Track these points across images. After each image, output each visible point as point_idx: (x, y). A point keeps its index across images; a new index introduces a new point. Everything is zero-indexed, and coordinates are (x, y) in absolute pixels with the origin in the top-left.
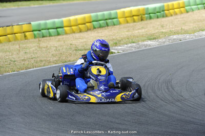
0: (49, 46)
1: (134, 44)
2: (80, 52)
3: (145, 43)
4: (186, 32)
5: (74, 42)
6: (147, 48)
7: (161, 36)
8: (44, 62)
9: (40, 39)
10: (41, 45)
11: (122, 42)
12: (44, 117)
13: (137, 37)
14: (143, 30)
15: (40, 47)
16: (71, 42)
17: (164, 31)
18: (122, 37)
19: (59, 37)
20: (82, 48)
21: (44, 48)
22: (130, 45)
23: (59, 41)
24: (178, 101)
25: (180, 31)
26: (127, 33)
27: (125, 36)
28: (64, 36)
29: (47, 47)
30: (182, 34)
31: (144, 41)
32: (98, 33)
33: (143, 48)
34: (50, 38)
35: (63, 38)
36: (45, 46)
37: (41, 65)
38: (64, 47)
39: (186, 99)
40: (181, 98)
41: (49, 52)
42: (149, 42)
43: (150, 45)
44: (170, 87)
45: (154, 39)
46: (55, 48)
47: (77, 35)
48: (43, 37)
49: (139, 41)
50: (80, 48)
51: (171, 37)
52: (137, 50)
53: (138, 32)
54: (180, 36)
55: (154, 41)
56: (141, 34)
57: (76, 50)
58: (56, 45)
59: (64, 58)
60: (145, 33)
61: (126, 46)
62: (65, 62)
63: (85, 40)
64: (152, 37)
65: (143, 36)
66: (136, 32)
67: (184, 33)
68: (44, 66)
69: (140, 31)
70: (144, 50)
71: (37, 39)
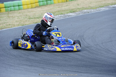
0: (14, 16)
1: (62, 15)
2: (32, 19)
3: (69, 14)
4: (92, 8)
5: (28, 14)
6: (70, 17)
7: (77, 10)
8: (11, 25)
9: (9, 12)
10: (9, 16)
11: (55, 14)
12: (11, 57)
13: (64, 11)
14: (67, 7)
15: (9, 17)
16: (27, 14)
17: (79, 7)
18: (55, 11)
19: (20, 11)
20: (33, 17)
21: (11, 17)
22: (60, 15)
23: (20, 13)
24: (87, 47)
25: (88, 7)
26: (58, 9)
27: (57, 10)
28: (23, 11)
29: (13, 17)
30: (89, 9)
31: (68, 13)
32: (42, 8)
33: (68, 17)
34: (14, 11)
35: (22, 12)
36: (12, 16)
37: (9, 27)
38: (23, 17)
39: (92, 46)
40: (89, 45)
41: (14, 20)
42: (71, 14)
43: (71, 16)
44: (82, 39)
45: (74, 12)
46: (17, 17)
47: (30, 10)
48: (11, 11)
49: (65, 13)
50: (31, 17)
51: (83, 11)
52: (64, 18)
53: (65, 8)
54: (88, 11)
55: (74, 13)
56: (66, 9)
57: (29, 18)
58: (18, 16)
59: (23, 23)
60: (68, 9)
61: (57, 16)
62: (23, 25)
63: (34, 13)
64: (72, 11)
65: (67, 10)
66: (63, 8)
67: (90, 9)
68: (11, 28)
69: (65, 7)
70: (68, 18)
71: (7, 12)
